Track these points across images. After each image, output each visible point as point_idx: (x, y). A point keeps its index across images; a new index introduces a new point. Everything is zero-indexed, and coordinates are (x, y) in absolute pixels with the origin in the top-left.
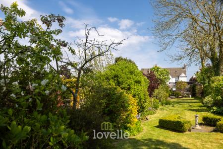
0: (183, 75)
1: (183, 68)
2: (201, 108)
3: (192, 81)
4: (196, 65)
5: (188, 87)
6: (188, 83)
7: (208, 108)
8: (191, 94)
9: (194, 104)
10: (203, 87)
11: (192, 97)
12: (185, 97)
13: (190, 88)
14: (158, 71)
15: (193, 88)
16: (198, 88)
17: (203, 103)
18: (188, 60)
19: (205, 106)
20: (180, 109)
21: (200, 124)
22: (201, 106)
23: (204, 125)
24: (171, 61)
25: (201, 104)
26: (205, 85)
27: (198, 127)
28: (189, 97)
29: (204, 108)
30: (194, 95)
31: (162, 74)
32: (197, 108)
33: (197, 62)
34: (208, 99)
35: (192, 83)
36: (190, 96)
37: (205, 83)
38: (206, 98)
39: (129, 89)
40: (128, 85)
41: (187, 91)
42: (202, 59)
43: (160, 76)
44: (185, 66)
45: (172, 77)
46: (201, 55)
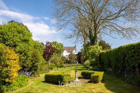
0: (74, 51)
1: (75, 47)
2: (83, 68)
3: (79, 54)
4: (81, 43)
6: (76, 55)
7: (87, 68)
9: (78, 67)
10: (85, 57)
14: (55, 44)
15: (79, 57)
16: (82, 57)
17: (84, 66)
18: (75, 38)
19: (85, 67)
20: (68, 69)
21: (79, 78)
22: (83, 67)
23: (82, 78)
24: (65, 38)
25: (83, 66)
27: (77, 80)
28: (77, 63)
29: (84, 68)
30: (80, 62)
31: (58, 46)
32: (80, 68)
33: (82, 41)
34: (87, 62)
36: (78, 62)
38: (86, 62)
39: (15, 46)
40: (14, 42)
42: (85, 39)
43: (57, 47)
44: (76, 46)
45: (68, 52)
46: (84, 37)
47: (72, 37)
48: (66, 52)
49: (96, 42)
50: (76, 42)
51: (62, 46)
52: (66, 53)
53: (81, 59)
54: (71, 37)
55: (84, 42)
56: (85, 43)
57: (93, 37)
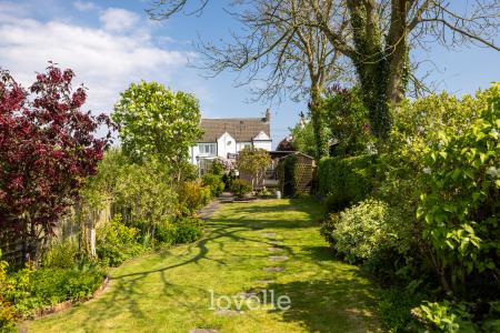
0: (263, 136)
1: (264, 120)
3: (285, 150)
4: (296, 99)
5: (272, 164)
6: (273, 155)
8: (279, 188)
10: (314, 164)
11: (283, 197)
12: (264, 197)
13: (278, 168)
15: (287, 168)
16: (300, 169)
26: (323, 159)
28: (275, 197)
30: (288, 191)
31: (164, 109)
33: (299, 91)
35: (284, 154)
36: (279, 193)
37: (321, 153)
41: (271, 178)
42: (314, 79)
44: (268, 114)
45: (237, 142)
46: (311, 66)
47: (252, 64)
48: (229, 138)
49: (397, 82)
50: (271, 91)
51: (190, 106)
52: (229, 143)
53: (297, 178)
54: (243, 58)
55: (308, 96)
56: (314, 96)
57: (378, 49)
